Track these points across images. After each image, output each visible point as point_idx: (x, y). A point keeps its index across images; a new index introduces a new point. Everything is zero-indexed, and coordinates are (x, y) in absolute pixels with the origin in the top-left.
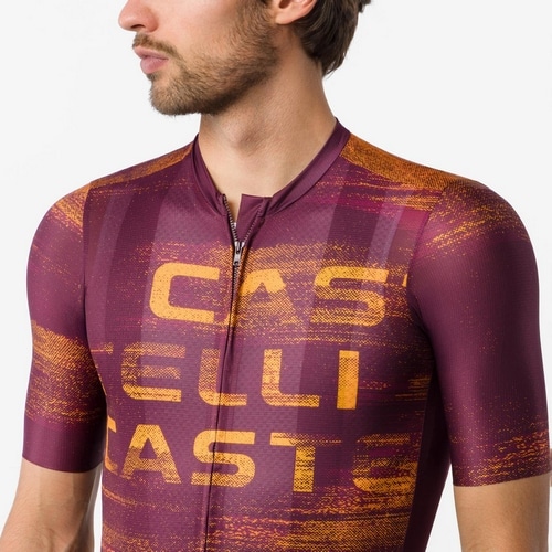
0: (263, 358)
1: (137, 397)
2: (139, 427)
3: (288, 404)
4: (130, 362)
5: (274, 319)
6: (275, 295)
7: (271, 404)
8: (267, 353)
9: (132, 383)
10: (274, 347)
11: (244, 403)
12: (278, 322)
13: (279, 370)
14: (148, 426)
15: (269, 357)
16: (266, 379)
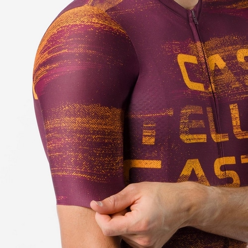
0: (230, 110)
1: (188, 142)
2: (188, 161)
3: (245, 137)
4: (185, 119)
5: (228, 85)
6: (223, 70)
7: (238, 138)
8: (231, 106)
9: (186, 133)
10: (233, 103)
11: (228, 139)
12: (231, 87)
13: (238, 116)
14: (193, 160)
15: (233, 109)
16: (234, 123)
